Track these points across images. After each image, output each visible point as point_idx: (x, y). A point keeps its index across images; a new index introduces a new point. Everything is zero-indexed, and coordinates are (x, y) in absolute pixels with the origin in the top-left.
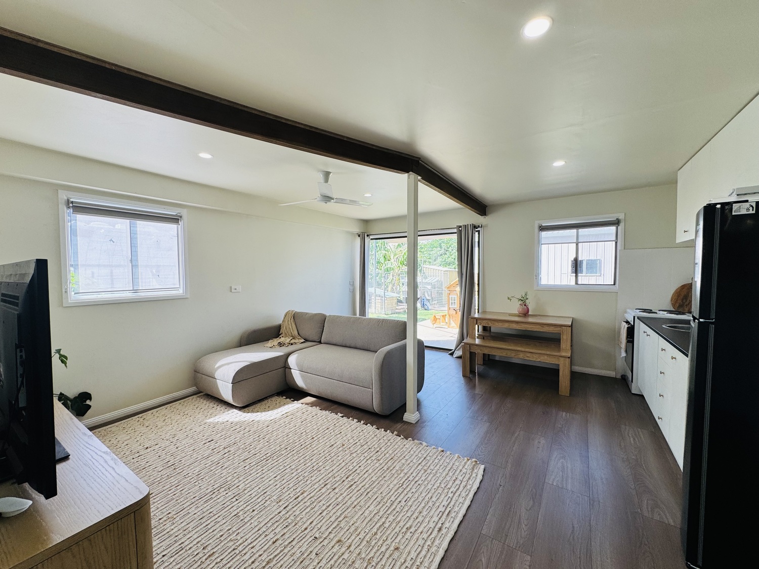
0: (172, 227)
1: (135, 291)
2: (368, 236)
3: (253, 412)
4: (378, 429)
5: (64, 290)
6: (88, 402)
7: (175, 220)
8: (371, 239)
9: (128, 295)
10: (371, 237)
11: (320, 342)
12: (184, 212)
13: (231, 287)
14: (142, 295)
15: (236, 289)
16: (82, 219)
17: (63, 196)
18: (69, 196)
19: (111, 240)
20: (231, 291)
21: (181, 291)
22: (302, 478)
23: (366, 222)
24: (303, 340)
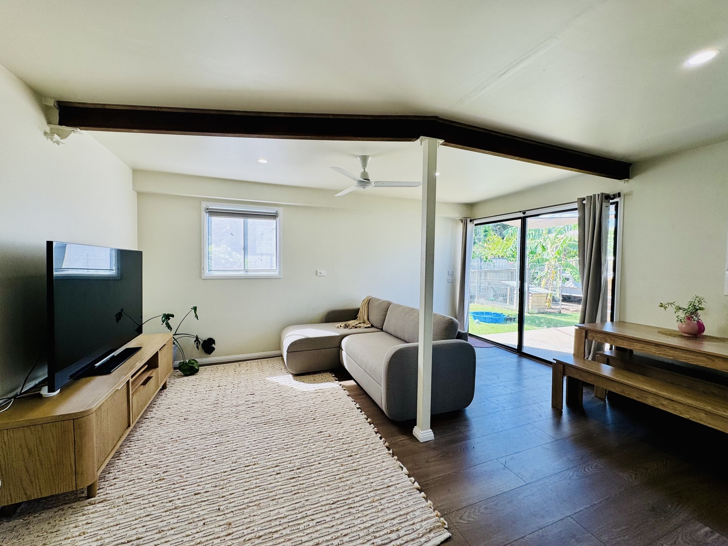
0: (272, 222)
1: (247, 271)
2: (471, 221)
3: (300, 381)
4: (376, 433)
5: (202, 268)
6: (213, 345)
7: (274, 216)
8: (476, 225)
9: (242, 273)
10: (476, 222)
11: (382, 330)
12: (281, 211)
13: (317, 271)
14: (250, 274)
15: (321, 273)
16: (216, 220)
17: (204, 205)
18: (208, 205)
19: (232, 234)
20: (317, 275)
21: (277, 273)
23: (471, 206)
24: (370, 325)
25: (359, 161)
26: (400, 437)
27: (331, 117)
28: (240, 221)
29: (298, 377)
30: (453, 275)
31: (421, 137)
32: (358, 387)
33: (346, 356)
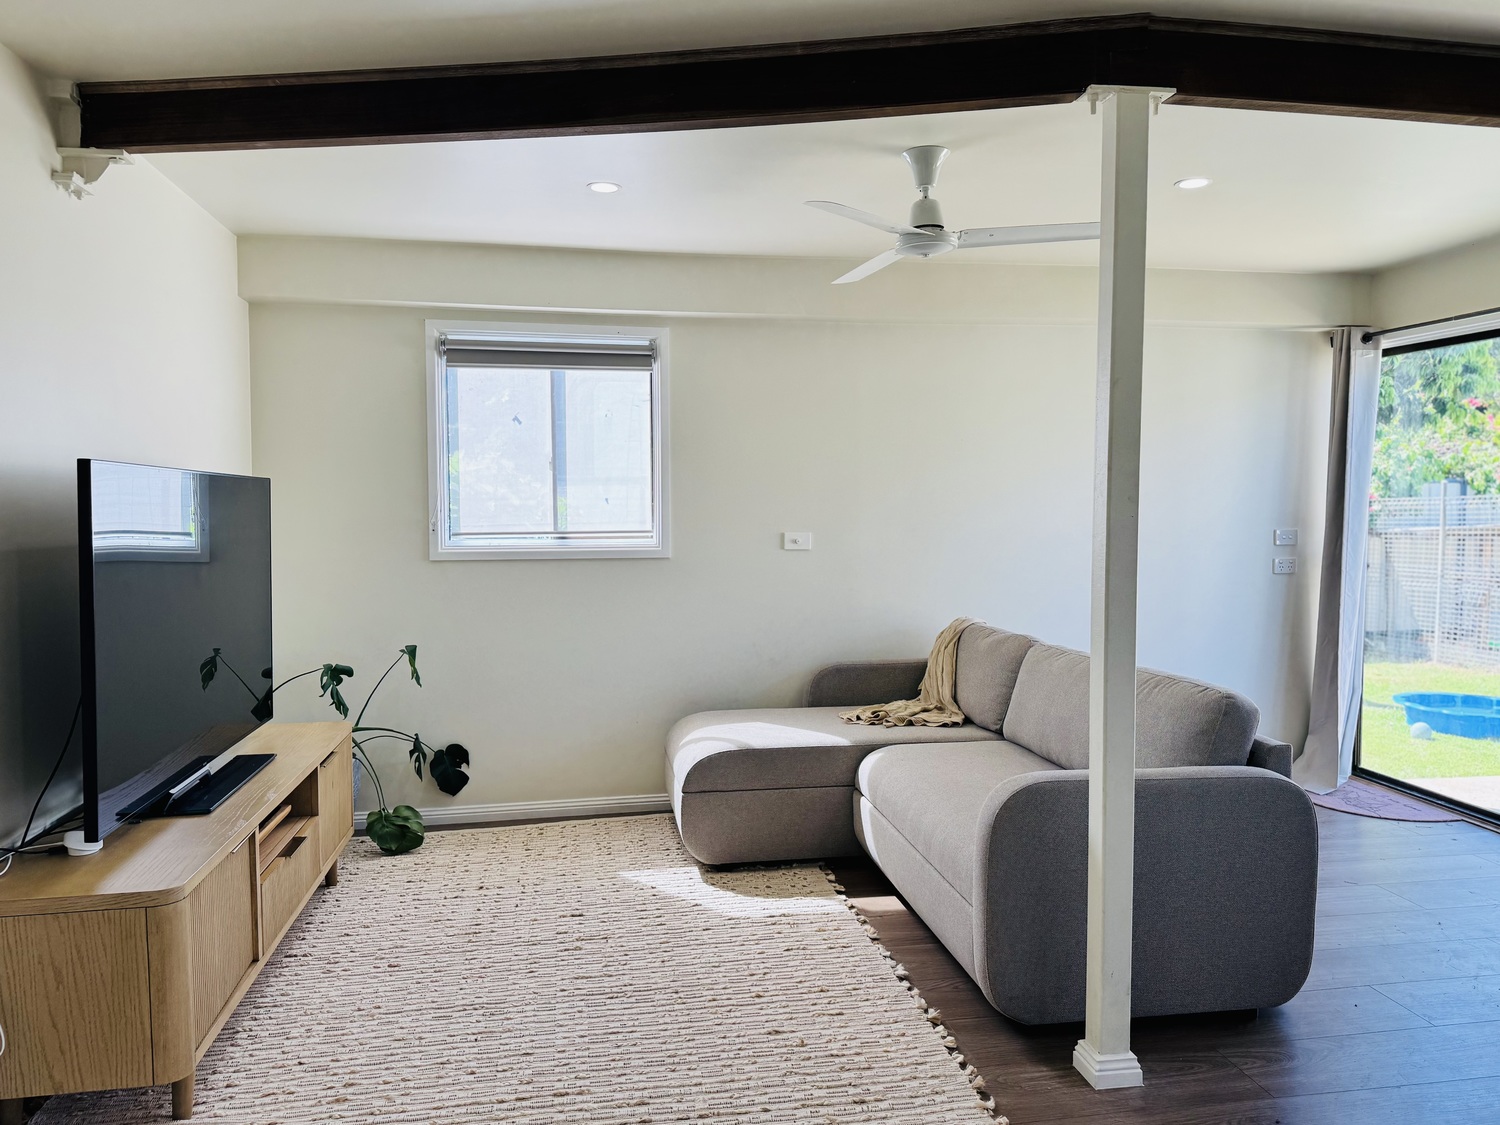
0: (635, 381)
1: (561, 536)
2: (1367, 338)
3: (725, 887)
4: (951, 1050)
5: (431, 528)
6: (464, 768)
7: (643, 358)
8: (1387, 352)
9: (548, 543)
10: (1386, 342)
11: (999, 734)
13: (783, 535)
14: (575, 544)
15: (795, 542)
16: (469, 376)
17: (434, 330)
18: (444, 330)
19: (516, 418)
20: (782, 547)
21: (653, 542)
22: (621, 1064)
24: (959, 719)
25: (905, 165)
26: (1029, 1068)
27: (799, 52)
28: (539, 377)
29: (717, 876)
30: (1293, 545)
31: (1092, 88)
32: (911, 918)
33: (872, 814)
